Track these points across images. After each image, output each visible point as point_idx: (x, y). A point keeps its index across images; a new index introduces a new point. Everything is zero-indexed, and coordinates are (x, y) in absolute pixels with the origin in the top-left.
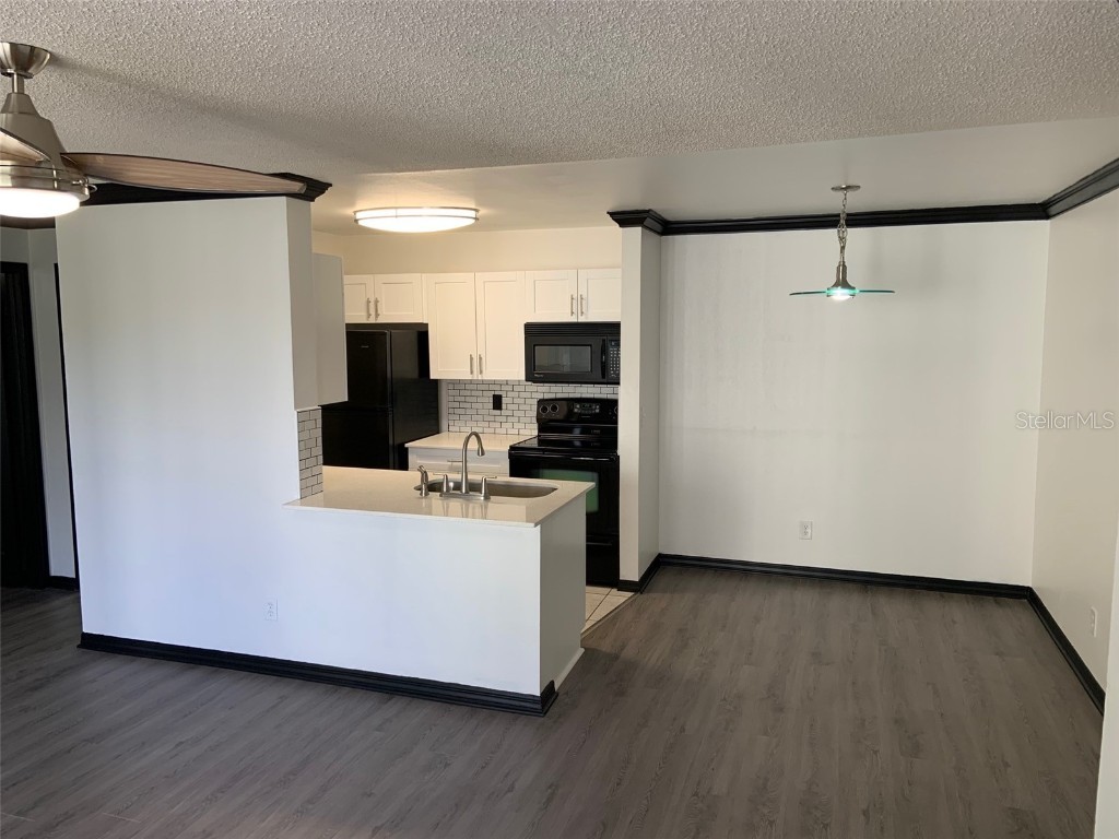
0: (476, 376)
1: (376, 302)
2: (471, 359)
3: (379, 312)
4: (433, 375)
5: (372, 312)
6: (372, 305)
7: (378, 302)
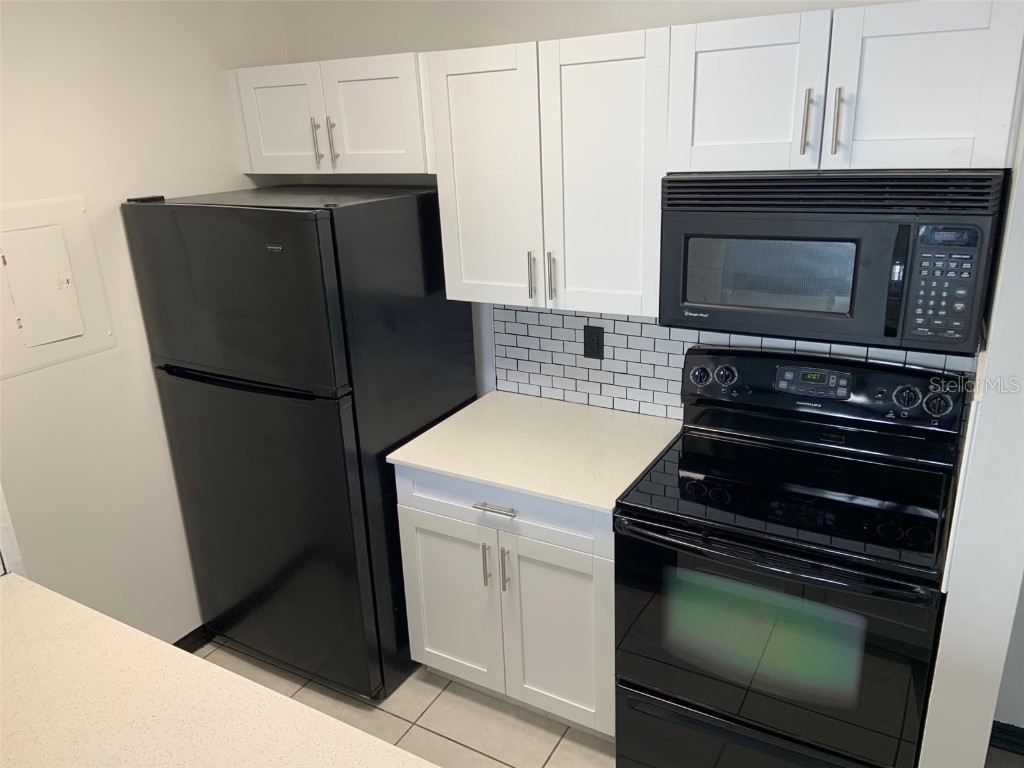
0: (542, 301)
1: (331, 126)
2: (531, 260)
3: (338, 151)
4: (453, 292)
5: (324, 150)
6: (322, 133)
7: (333, 126)
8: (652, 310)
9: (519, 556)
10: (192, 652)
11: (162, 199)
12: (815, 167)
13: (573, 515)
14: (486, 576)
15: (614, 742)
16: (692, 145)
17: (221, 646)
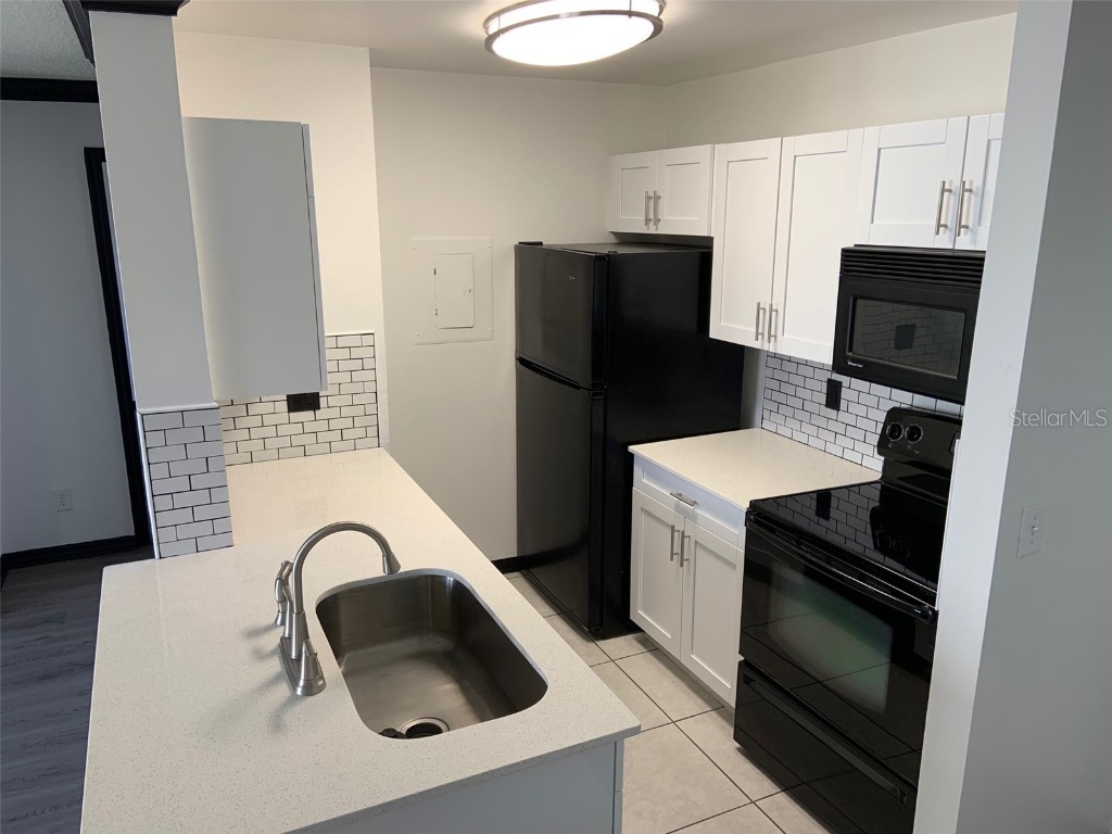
2: (760, 309)
3: (660, 216)
5: (652, 215)
6: (652, 203)
7: (659, 198)
8: (827, 358)
9: (696, 542)
10: (503, 573)
11: (541, 244)
12: (951, 247)
13: (720, 507)
14: (672, 554)
15: (734, 712)
16: (872, 222)
17: (524, 576)
